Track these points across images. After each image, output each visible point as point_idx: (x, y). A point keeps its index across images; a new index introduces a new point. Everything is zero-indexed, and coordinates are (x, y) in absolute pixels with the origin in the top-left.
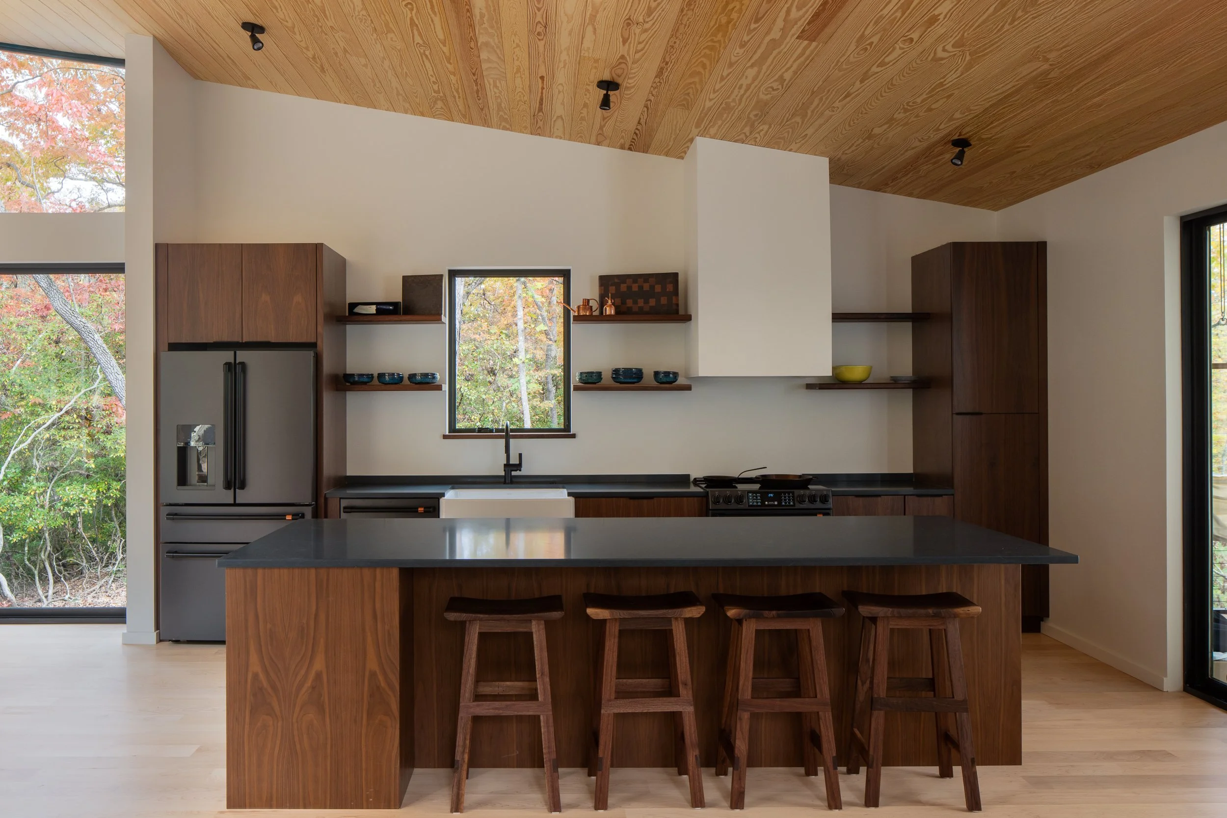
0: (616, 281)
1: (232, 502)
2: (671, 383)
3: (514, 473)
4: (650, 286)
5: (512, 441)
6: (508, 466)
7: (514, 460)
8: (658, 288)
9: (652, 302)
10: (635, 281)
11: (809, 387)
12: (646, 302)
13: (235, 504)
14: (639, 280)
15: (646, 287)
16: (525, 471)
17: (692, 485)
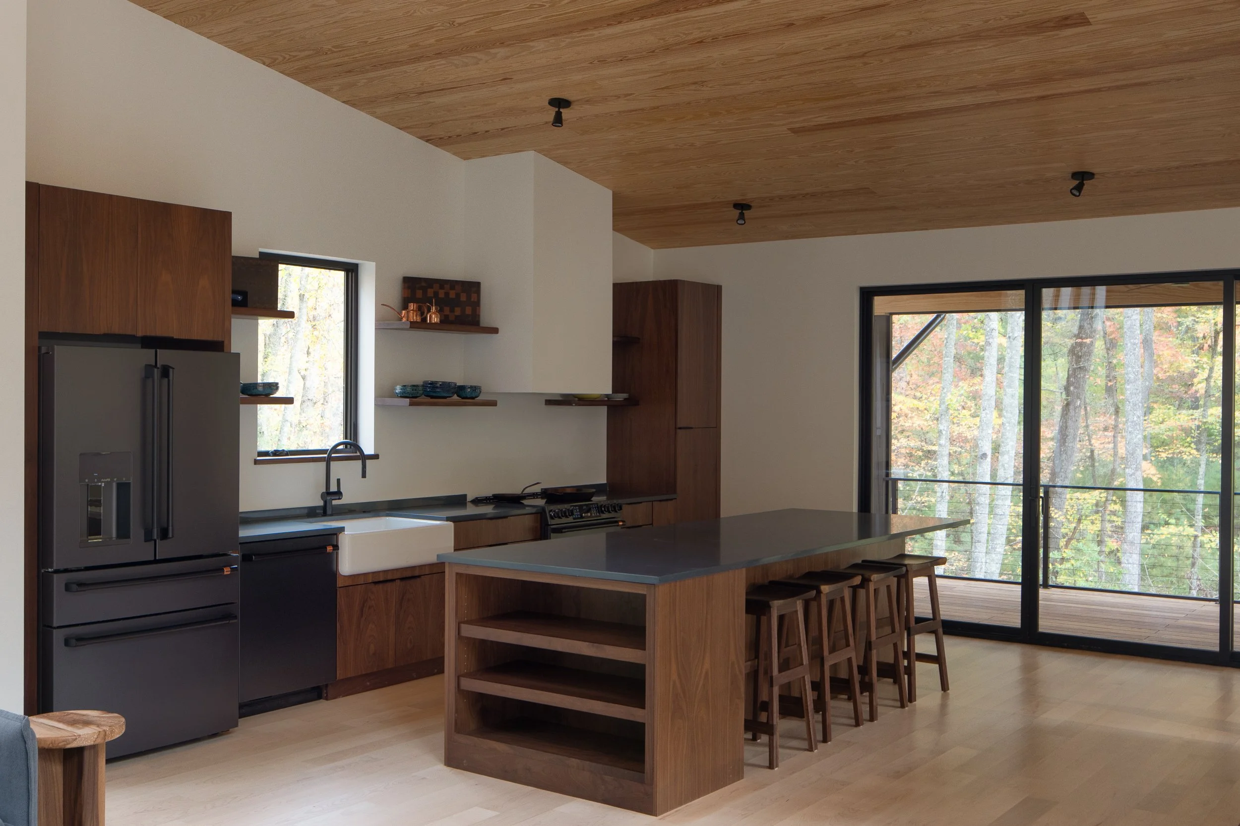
0: (423, 284)
1: (152, 559)
2: (473, 398)
3: (335, 502)
4: (445, 293)
5: (332, 463)
6: (328, 495)
7: (333, 488)
8: (463, 297)
9: (458, 311)
10: (442, 287)
11: (549, 402)
12: (452, 311)
13: (156, 561)
14: (445, 286)
15: (452, 294)
16: (346, 499)
17: (469, 505)
